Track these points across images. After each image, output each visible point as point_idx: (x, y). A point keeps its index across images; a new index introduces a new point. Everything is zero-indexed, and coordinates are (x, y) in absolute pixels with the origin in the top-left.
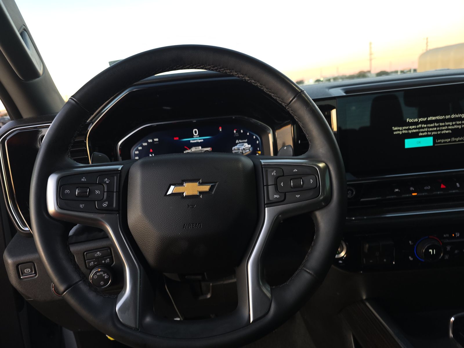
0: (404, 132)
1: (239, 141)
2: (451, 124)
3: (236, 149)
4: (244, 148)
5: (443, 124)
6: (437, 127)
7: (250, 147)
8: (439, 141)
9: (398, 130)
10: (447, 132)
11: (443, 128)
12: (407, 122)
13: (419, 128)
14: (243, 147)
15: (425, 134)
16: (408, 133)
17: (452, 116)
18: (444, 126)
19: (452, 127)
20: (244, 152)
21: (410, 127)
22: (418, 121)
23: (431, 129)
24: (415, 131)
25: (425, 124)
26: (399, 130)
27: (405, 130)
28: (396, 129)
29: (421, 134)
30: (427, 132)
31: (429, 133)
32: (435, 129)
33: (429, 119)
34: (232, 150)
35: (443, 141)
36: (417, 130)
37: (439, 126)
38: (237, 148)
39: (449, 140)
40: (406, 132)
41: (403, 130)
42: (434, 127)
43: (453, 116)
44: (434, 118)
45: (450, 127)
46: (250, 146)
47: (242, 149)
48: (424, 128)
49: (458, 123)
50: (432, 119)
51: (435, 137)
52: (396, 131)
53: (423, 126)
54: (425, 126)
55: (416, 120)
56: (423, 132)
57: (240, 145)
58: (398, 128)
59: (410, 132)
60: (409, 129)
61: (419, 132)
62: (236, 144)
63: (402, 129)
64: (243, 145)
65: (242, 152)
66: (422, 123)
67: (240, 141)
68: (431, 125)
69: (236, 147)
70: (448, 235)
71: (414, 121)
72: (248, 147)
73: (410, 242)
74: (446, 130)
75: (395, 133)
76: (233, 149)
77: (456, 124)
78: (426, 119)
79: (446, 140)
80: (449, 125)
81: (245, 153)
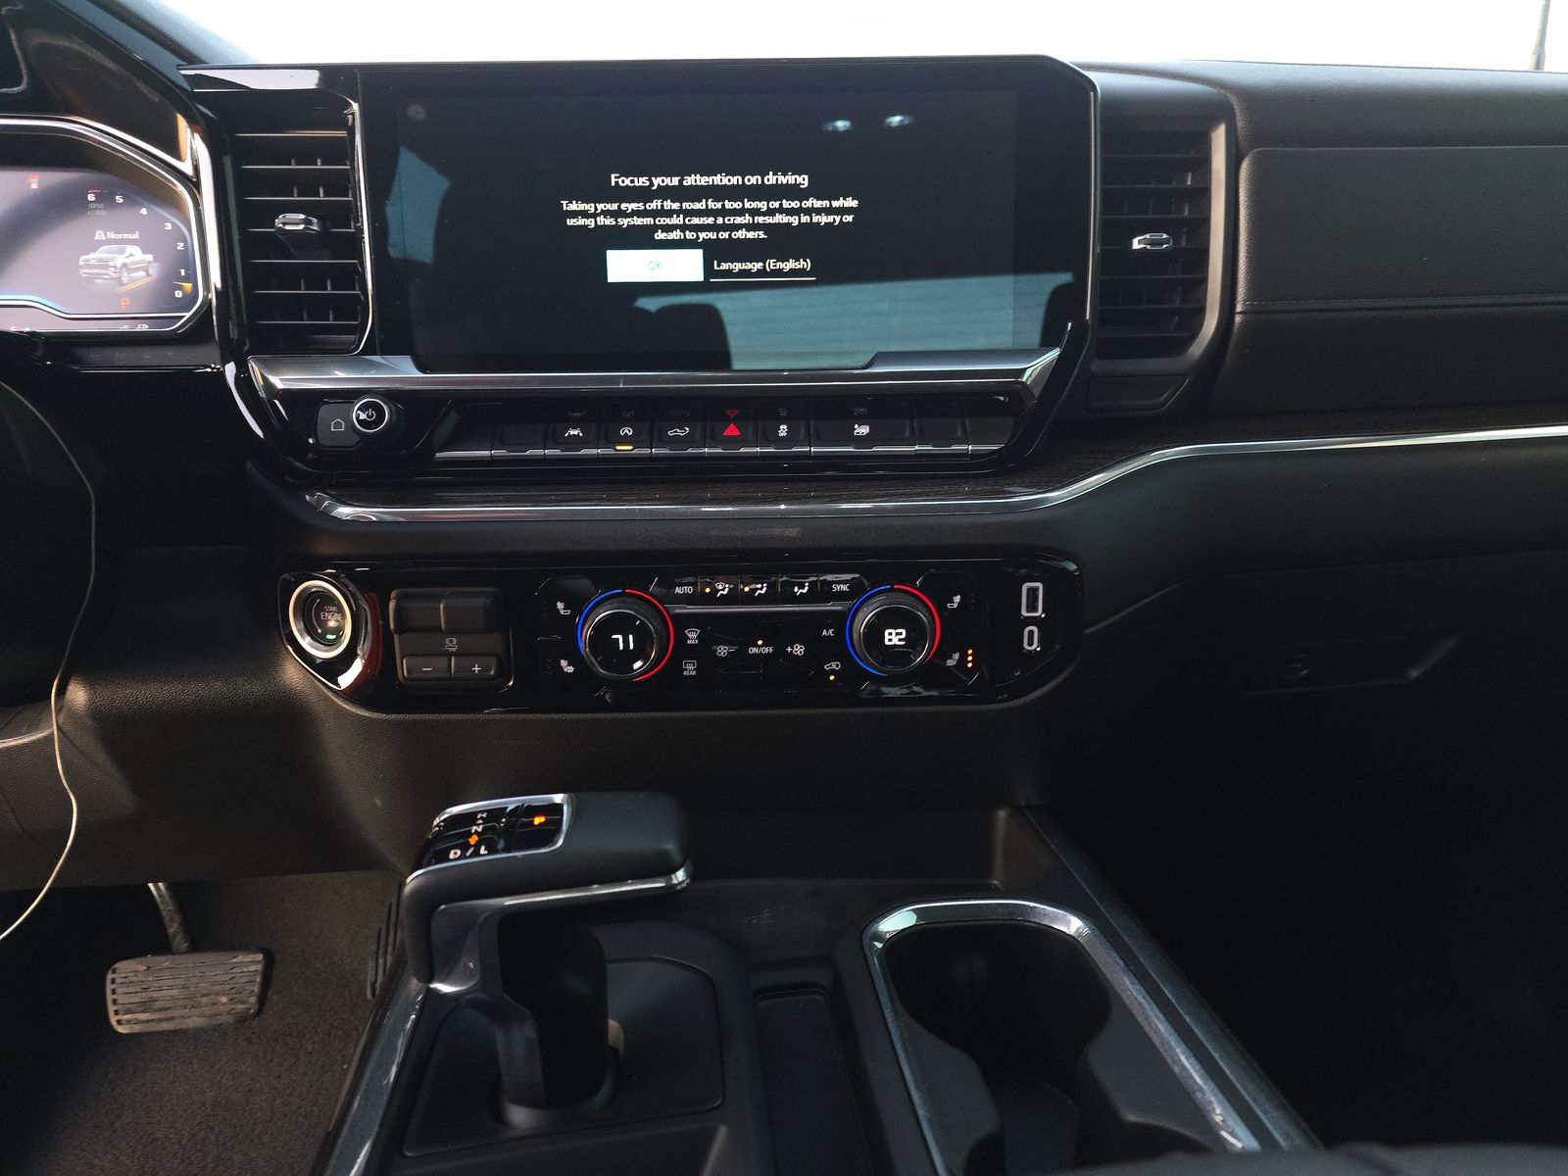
0: (601, 220)
1: (108, 233)
2: (763, 206)
3: (94, 262)
4: (128, 261)
5: (737, 205)
6: (714, 213)
7: (150, 262)
8: (725, 266)
9: (583, 213)
10: (751, 235)
11: (739, 220)
12: (613, 184)
13: (654, 214)
14: (120, 260)
15: (676, 235)
16: (618, 227)
17: (768, 180)
18: (741, 212)
19: (769, 220)
20: (125, 279)
21: (624, 206)
22: (652, 184)
23: (696, 221)
24: (638, 221)
25: (673, 201)
26: (585, 214)
27: (605, 213)
28: (574, 206)
29: (660, 235)
30: (683, 228)
31: (690, 235)
32: (710, 220)
33: (689, 181)
34: (79, 267)
35: (737, 267)
36: (648, 221)
37: (724, 212)
38: (100, 260)
39: (759, 265)
40: (609, 221)
41: (599, 215)
42: (706, 213)
43: (771, 179)
44: (703, 181)
45: (760, 219)
46: (150, 257)
47: (119, 265)
48: (670, 213)
49: (786, 204)
50: (699, 184)
51: (713, 252)
52: (575, 214)
53: (668, 205)
54: (676, 206)
55: (643, 181)
56: (668, 228)
57: (109, 252)
58: (582, 207)
59: (624, 222)
60: (620, 214)
61: (655, 228)
62: (96, 246)
63: (596, 209)
64: (121, 252)
65: (117, 275)
66: (665, 193)
67: (112, 235)
68: (697, 206)
69: (93, 257)
70: (689, 590)
71: (636, 184)
72: (144, 261)
73: (560, 605)
74: (749, 227)
75: (570, 222)
76: (81, 263)
77: (781, 210)
78: (675, 181)
79: (749, 266)
80: (755, 212)
81: (131, 281)
